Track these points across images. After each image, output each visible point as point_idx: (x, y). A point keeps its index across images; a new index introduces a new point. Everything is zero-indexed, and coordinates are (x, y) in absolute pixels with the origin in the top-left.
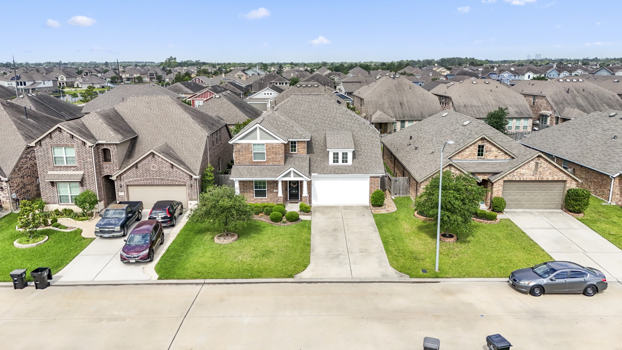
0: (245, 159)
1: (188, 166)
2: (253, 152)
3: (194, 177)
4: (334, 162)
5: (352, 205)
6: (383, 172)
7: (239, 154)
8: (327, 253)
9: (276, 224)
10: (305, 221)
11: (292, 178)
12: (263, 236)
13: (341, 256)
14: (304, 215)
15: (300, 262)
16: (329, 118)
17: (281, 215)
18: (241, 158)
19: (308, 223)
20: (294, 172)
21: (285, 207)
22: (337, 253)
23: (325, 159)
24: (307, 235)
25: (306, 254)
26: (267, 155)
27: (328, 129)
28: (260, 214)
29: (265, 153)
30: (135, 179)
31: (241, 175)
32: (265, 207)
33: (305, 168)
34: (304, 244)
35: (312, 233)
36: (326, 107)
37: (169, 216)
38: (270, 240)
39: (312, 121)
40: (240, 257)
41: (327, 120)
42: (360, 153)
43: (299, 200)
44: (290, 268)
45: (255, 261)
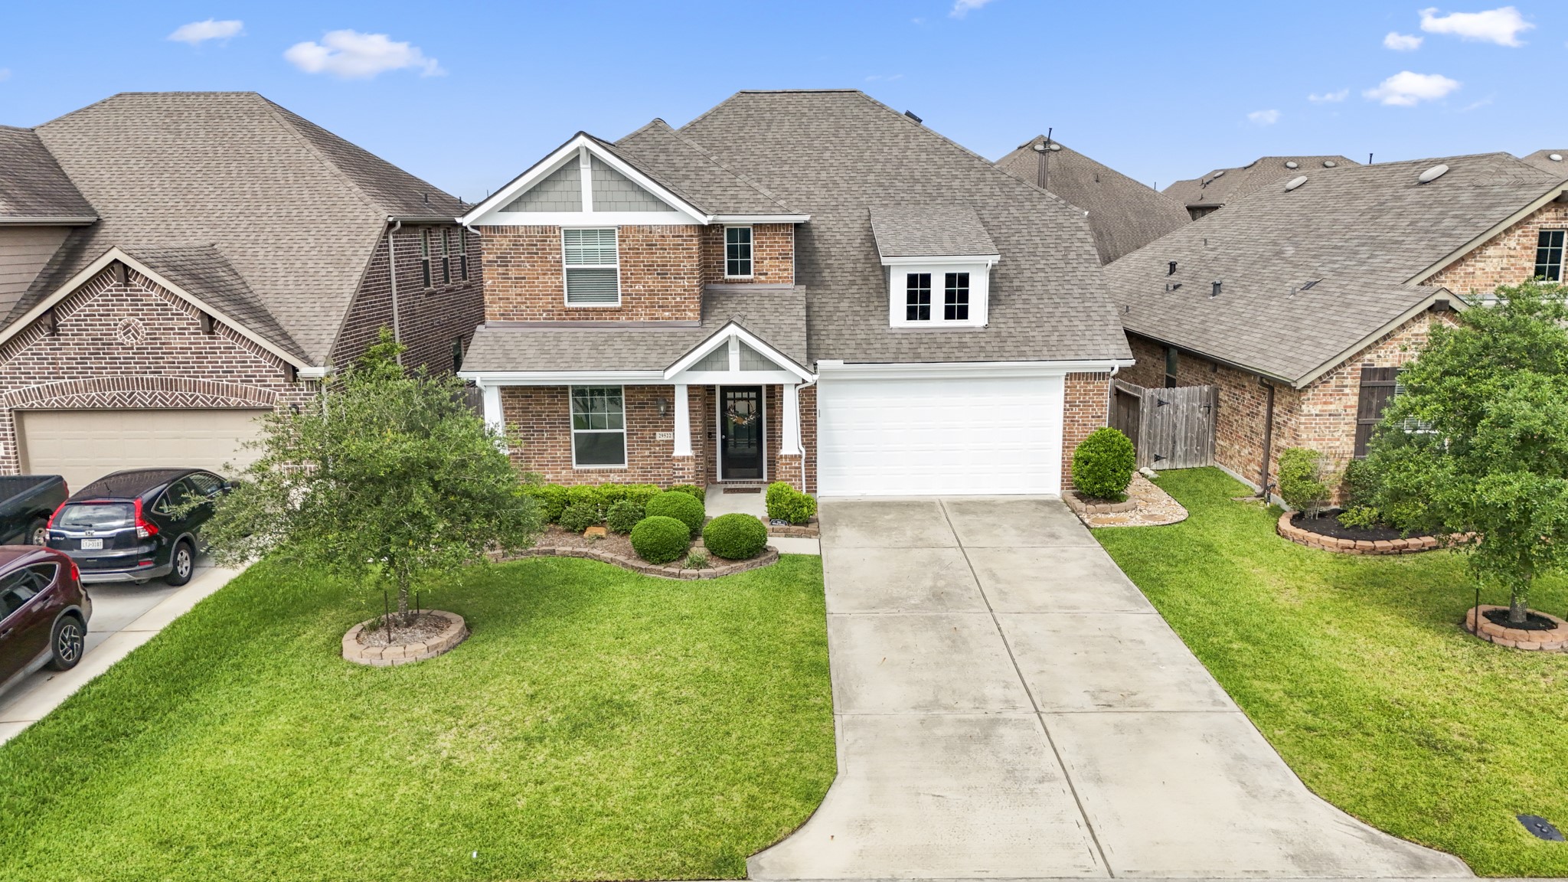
0: (534, 297)
1: (286, 328)
2: (565, 267)
3: (305, 371)
4: (909, 318)
5: (988, 498)
6: (1125, 351)
7: (505, 276)
8: (921, 714)
9: (659, 572)
10: (795, 559)
11: (734, 374)
12: (593, 625)
13: (1002, 730)
14: (788, 534)
15: (781, 767)
16: (879, 166)
17: (684, 529)
18: (512, 293)
19: (809, 567)
20: (743, 345)
21: (702, 500)
22: (979, 715)
23: (871, 308)
24: (810, 622)
25: (810, 720)
26: (624, 281)
27: (877, 201)
28: (592, 531)
29: (615, 271)
30: (48, 383)
31: (510, 362)
32: (613, 498)
33: (788, 335)
34: (798, 666)
35: (830, 609)
36: (866, 129)
37: (143, 534)
38: (622, 645)
39: (812, 175)
40: (446, 742)
41: (870, 171)
42: (1016, 283)
43: (765, 479)
44: (720, 812)
45: (525, 764)
